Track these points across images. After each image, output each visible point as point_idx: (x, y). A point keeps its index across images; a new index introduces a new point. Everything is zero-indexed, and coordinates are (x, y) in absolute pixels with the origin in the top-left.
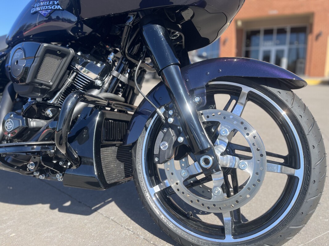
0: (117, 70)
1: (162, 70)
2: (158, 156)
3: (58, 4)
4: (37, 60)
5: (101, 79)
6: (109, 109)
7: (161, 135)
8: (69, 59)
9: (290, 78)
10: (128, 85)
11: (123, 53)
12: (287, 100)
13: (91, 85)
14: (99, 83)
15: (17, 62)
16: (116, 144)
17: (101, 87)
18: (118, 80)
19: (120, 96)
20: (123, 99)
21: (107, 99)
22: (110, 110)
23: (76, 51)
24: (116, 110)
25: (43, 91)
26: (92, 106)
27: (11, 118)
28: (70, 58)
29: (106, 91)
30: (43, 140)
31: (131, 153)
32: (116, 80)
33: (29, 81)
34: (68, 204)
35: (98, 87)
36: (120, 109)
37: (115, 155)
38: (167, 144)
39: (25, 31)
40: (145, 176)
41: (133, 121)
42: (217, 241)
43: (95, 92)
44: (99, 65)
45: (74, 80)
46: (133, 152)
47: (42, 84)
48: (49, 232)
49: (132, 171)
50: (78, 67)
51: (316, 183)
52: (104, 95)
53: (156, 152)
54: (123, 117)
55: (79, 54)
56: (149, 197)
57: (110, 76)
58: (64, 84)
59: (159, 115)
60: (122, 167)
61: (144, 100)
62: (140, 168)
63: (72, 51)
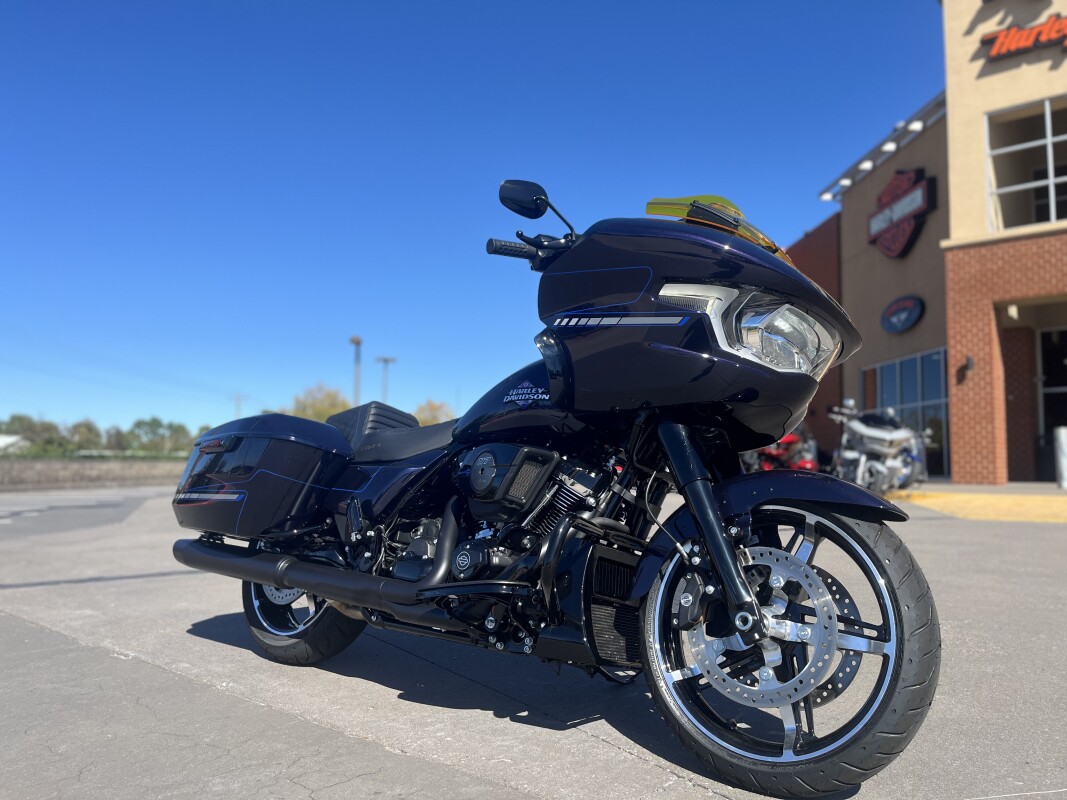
0: (620, 483)
1: (683, 487)
2: (677, 616)
3: (542, 393)
4: (513, 469)
5: (596, 496)
6: (605, 543)
7: (682, 583)
8: (551, 466)
9: (874, 505)
10: (635, 506)
11: (630, 458)
12: (868, 537)
13: (580, 505)
14: (591, 501)
15: (483, 470)
16: (613, 602)
17: (595, 508)
18: (620, 498)
19: (623, 523)
20: (627, 528)
21: (603, 526)
22: (607, 545)
23: (562, 455)
24: (616, 546)
25: (511, 512)
26: (581, 535)
27: (466, 550)
28: (553, 464)
29: (602, 515)
30: (519, 579)
31: (638, 616)
32: (617, 499)
33: (500, 497)
34: (525, 714)
35: (589, 508)
36: (622, 544)
37: (611, 621)
38: (691, 598)
39: (483, 423)
40: (660, 654)
41: (641, 566)
42: (770, 759)
43: (586, 515)
44: (593, 475)
45: (554, 496)
46: (641, 614)
47: (512, 502)
48: (503, 740)
49: (639, 646)
50: (564, 477)
51: (914, 664)
52: (598, 521)
53: (675, 610)
54: (625, 558)
55: (565, 458)
56: (665, 687)
57: (609, 491)
58: (539, 503)
59: (682, 555)
60: (622, 643)
61: (659, 531)
62: (651, 640)
63: (556, 455)
